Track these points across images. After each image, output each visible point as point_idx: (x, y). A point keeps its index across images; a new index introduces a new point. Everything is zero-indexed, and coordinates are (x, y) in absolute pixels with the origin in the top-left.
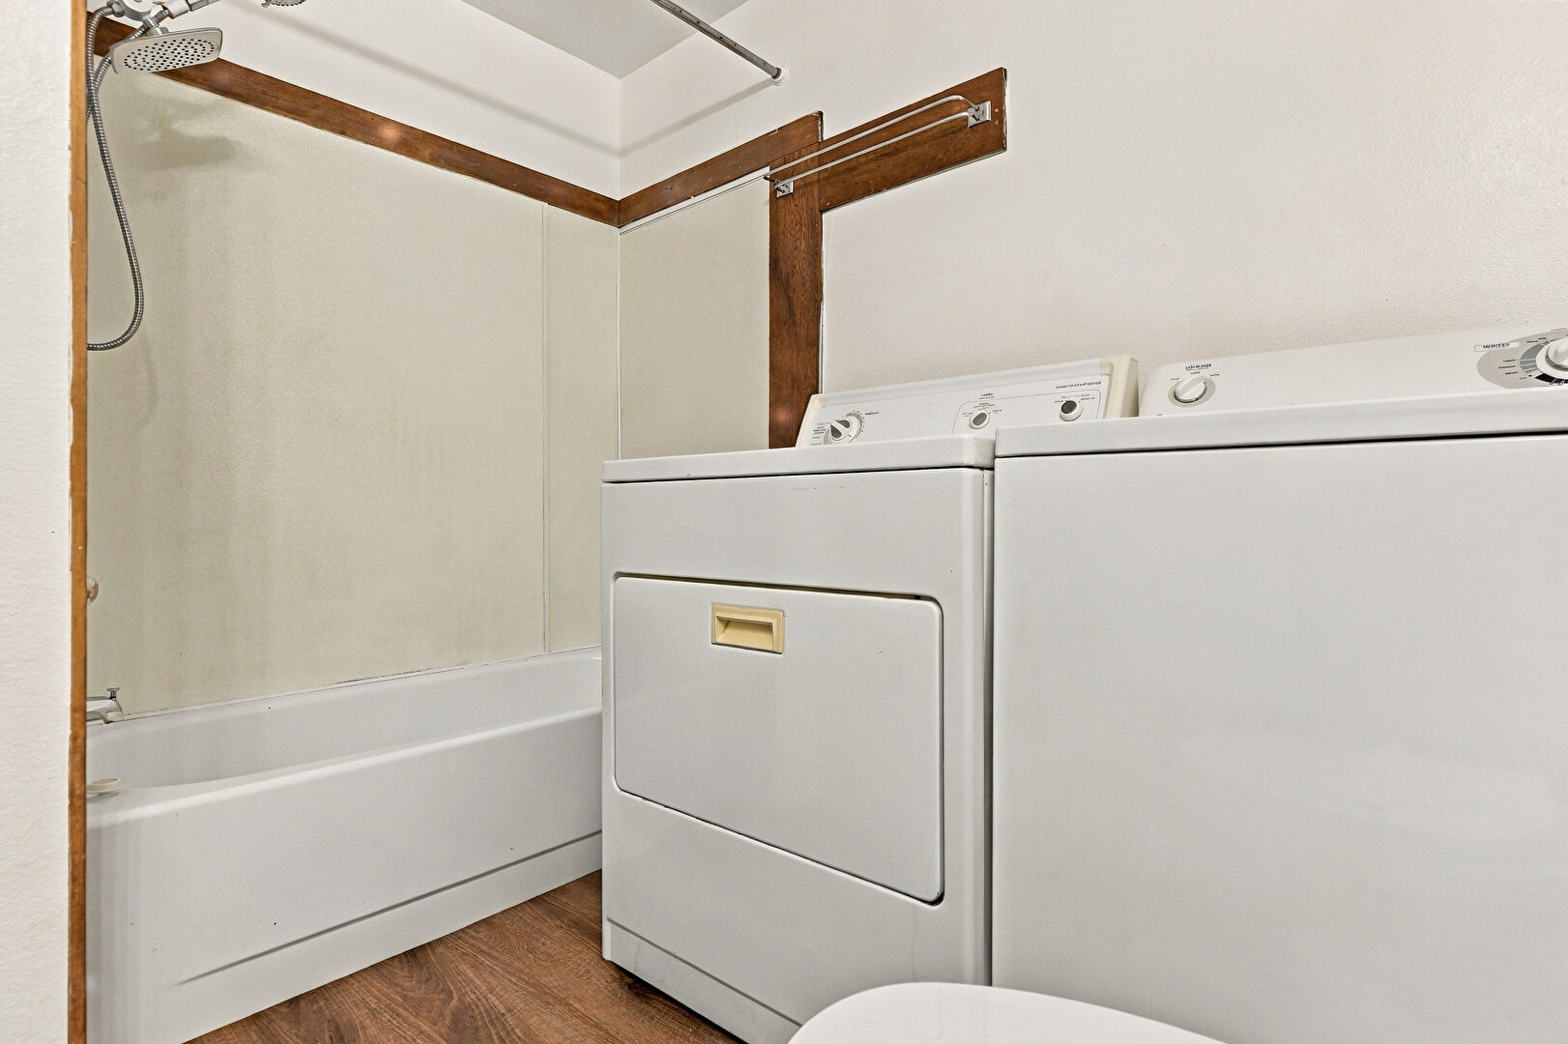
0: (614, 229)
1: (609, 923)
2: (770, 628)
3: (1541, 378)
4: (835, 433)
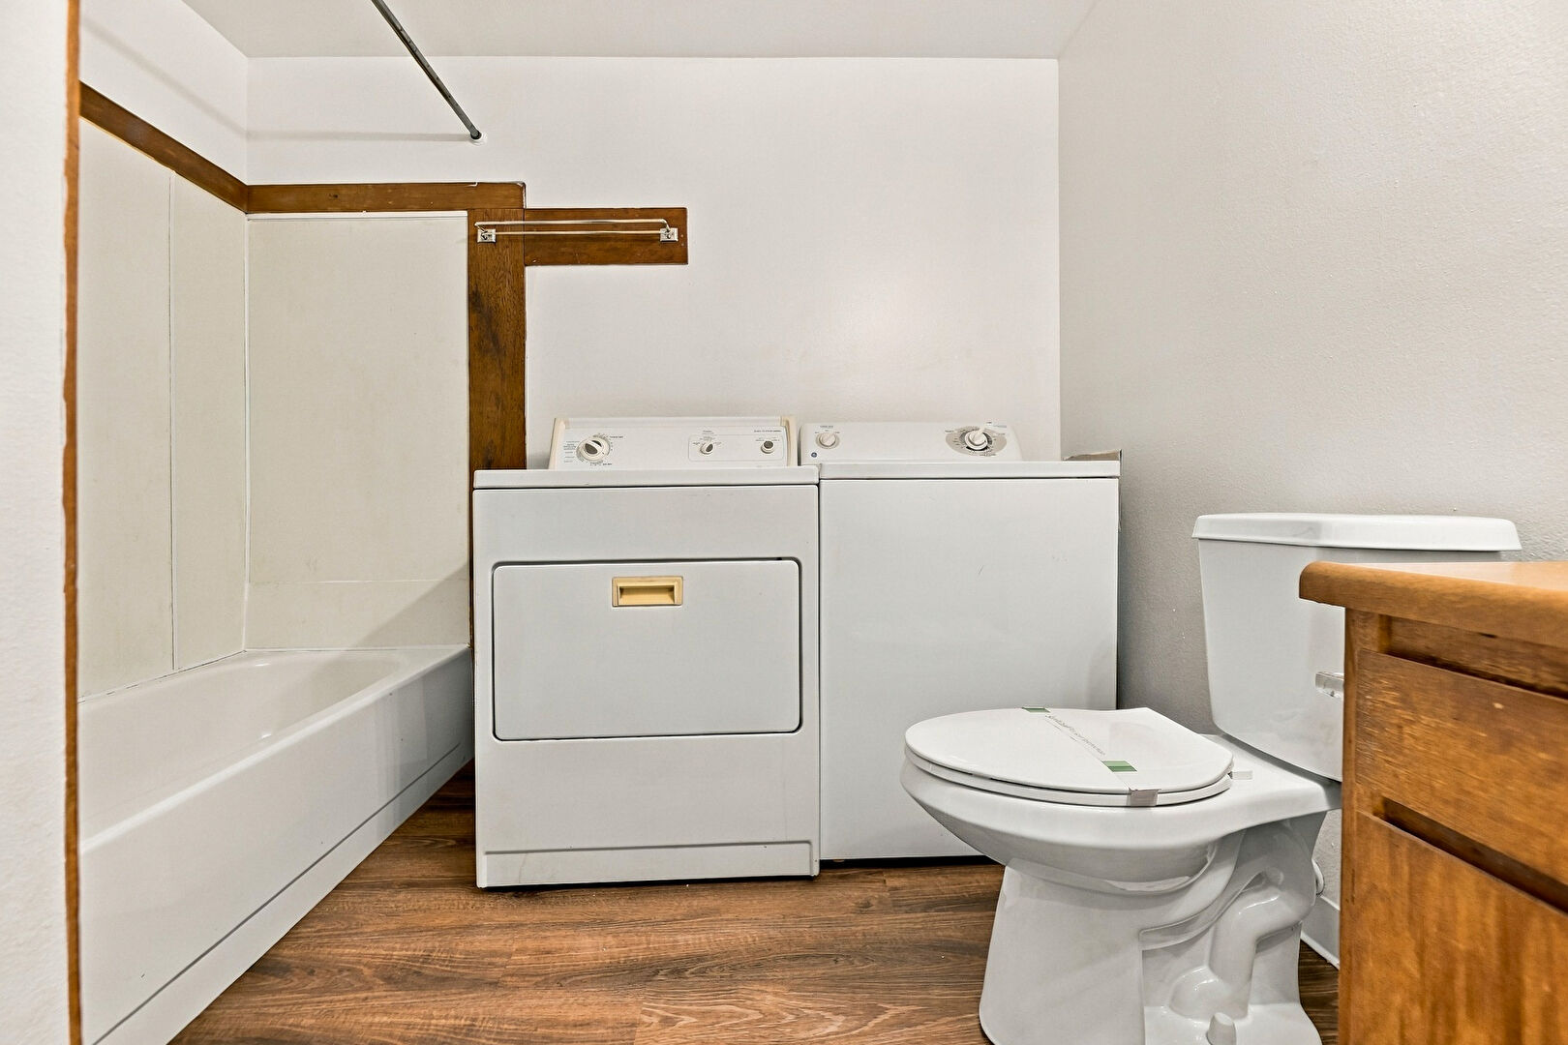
0: (242, 214)
1: (486, 856)
2: (671, 589)
3: (968, 448)
4: (590, 450)
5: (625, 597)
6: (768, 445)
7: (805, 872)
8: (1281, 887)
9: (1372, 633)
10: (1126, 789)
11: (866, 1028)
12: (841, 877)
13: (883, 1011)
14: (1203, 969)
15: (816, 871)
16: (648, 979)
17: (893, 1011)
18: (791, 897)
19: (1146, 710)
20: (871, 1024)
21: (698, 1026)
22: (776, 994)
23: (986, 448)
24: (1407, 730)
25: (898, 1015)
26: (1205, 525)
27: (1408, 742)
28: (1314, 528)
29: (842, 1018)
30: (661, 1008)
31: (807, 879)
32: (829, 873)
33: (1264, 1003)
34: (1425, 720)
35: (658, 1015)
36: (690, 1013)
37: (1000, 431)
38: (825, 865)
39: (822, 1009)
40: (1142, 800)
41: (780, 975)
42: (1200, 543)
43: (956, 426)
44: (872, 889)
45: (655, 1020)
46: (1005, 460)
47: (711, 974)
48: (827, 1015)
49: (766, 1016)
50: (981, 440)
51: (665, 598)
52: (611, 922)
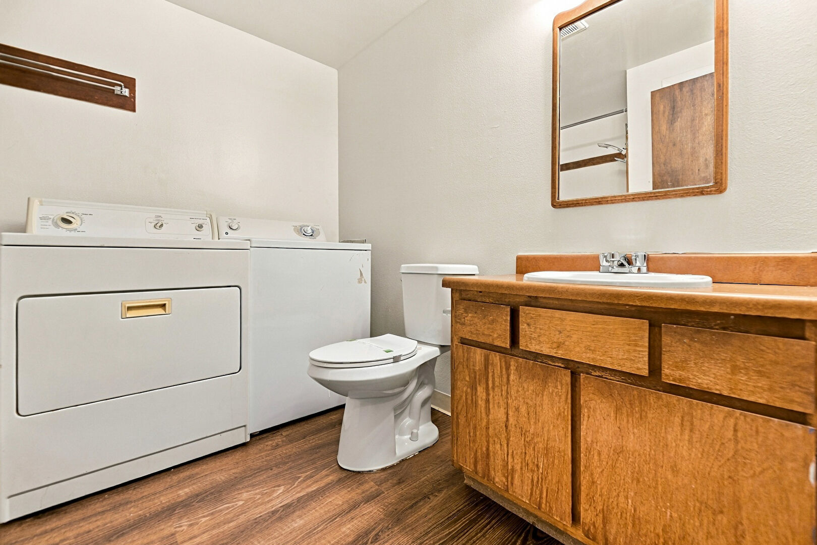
1: (8, 500)
2: (163, 306)
3: (304, 234)
4: (66, 221)
5: (130, 312)
6: (200, 226)
7: (244, 441)
8: (427, 384)
9: (457, 295)
10: (392, 357)
11: (295, 485)
12: (260, 439)
13: (299, 478)
14: (407, 419)
15: (248, 440)
16: (171, 515)
17: (304, 475)
18: (238, 455)
19: (388, 335)
20: (296, 483)
21: (212, 519)
22: (247, 492)
23: (312, 235)
24: (466, 319)
25: (306, 476)
26: (404, 268)
27: (466, 321)
28: (437, 268)
29: (283, 487)
30: (185, 522)
31: (244, 445)
32: (254, 439)
33: (424, 423)
34: (470, 315)
35: (186, 525)
36: (204, 517)
37: (317, 227)
38: (252, 436)
39: (271, 488)
40: (396, 359)
41: (246, 484)
42: (403, 275)
43: (298, 224)
44: (278, 439)
45: (185, 528)
46: (320, 241)
47: (207, 498)
48: (276, 488)
49: (246, 501)
50: (310, 231)
51: (160, 311)
52: (127, 503)
